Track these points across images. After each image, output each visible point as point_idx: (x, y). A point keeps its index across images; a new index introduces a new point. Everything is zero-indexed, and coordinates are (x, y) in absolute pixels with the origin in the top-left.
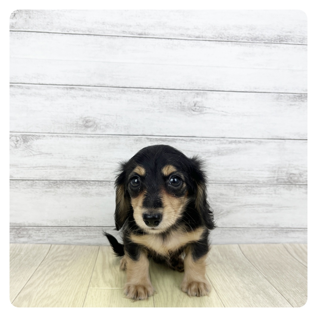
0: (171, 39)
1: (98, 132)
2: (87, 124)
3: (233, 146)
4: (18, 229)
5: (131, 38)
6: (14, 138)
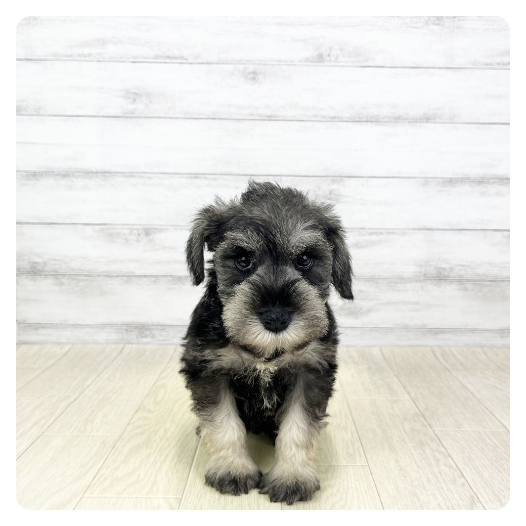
0: (303, 121)
3: (374, 238)
4: (141, 329)
5: (259, 122)
6: (135, 232)
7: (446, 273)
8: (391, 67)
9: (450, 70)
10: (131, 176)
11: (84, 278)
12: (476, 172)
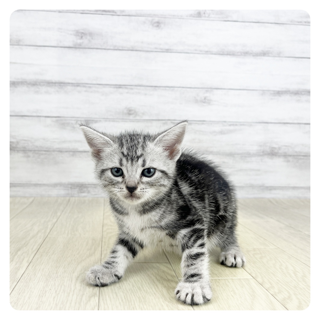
0: (188, 53)
1: (138, 118)
2: (130, 112)
3: (232, 128)
4: (81, 187)
6: (79, 122)
7: (276, 151)
8: (242, 22)
9: (277, 24)
10: (78, 86)
11: (44, 152)
12: (294, 87)
